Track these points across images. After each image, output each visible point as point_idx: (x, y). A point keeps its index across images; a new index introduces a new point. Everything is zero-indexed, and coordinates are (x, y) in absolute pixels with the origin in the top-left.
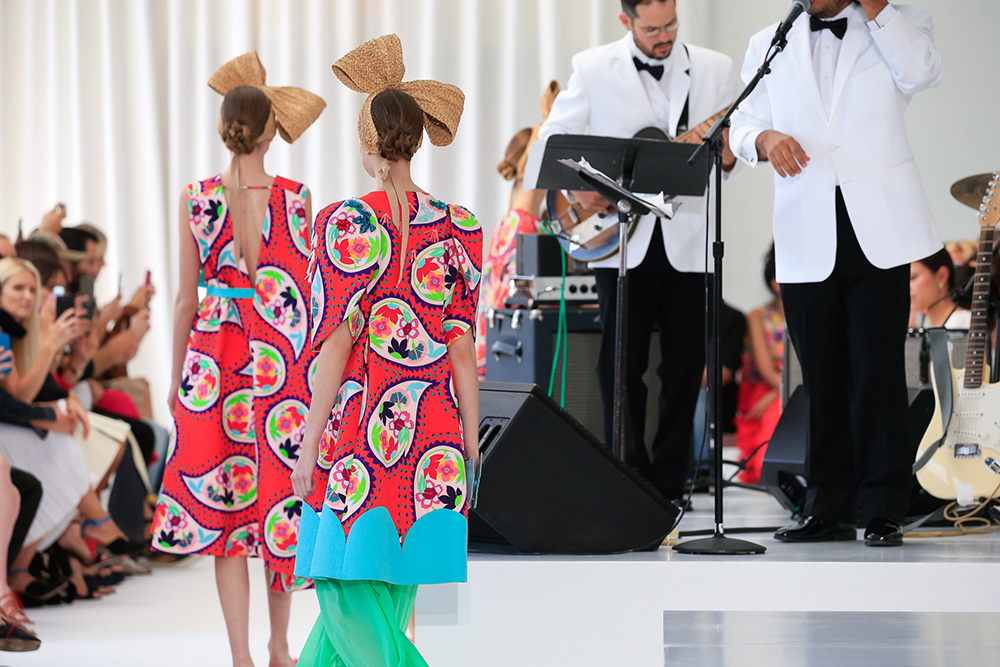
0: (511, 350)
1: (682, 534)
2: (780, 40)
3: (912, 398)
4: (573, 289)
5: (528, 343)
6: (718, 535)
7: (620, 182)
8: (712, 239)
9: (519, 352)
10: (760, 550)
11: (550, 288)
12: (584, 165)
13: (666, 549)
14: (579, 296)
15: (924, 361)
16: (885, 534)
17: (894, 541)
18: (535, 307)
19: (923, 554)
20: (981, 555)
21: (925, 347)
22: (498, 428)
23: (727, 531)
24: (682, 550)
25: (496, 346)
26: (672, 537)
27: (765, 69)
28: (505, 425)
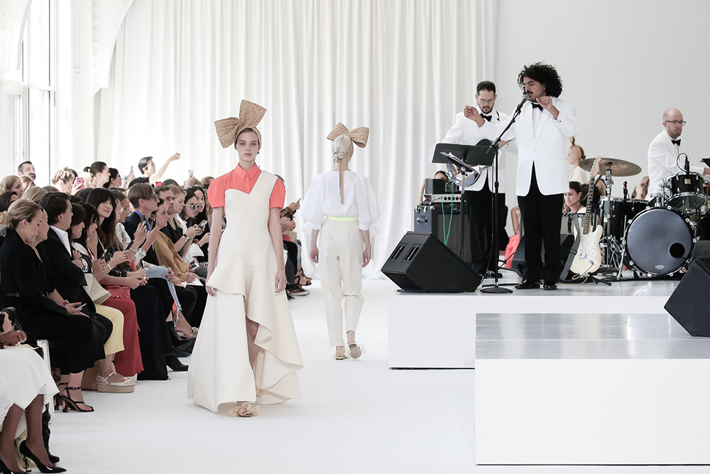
0: (423, 220)
1: (483, 286)
2: (519, 110)
3: (562, 241)
4: (445, 199)
5: (429, 218)
6: (496, 286)
7: (462, 161)
8: (495, 181)
9: (426, 221)
10: (511, 292)
11: (438, 198)
12: (451, 155)
13: (478, 291)
14: (448, 201)
15: (570, 224)
16: (551, 285)
17: (555, 288)
18: (432, 205)
19: (562, 292)
20: (587, 293)
21: (570, 220)
22: (418, 248)
23: (499, 285)
24: (483, 291)
25: (418, 219)
26: (480, 287)
27: (513, 121)
28: (421, 247)
